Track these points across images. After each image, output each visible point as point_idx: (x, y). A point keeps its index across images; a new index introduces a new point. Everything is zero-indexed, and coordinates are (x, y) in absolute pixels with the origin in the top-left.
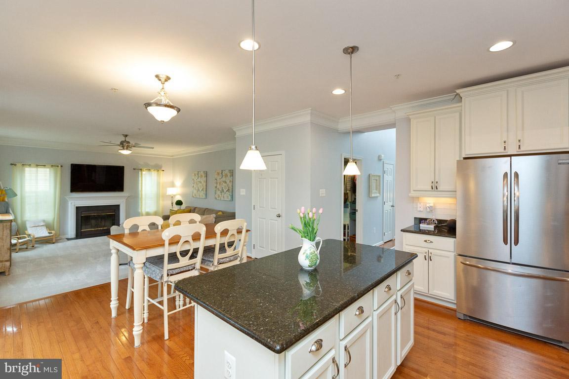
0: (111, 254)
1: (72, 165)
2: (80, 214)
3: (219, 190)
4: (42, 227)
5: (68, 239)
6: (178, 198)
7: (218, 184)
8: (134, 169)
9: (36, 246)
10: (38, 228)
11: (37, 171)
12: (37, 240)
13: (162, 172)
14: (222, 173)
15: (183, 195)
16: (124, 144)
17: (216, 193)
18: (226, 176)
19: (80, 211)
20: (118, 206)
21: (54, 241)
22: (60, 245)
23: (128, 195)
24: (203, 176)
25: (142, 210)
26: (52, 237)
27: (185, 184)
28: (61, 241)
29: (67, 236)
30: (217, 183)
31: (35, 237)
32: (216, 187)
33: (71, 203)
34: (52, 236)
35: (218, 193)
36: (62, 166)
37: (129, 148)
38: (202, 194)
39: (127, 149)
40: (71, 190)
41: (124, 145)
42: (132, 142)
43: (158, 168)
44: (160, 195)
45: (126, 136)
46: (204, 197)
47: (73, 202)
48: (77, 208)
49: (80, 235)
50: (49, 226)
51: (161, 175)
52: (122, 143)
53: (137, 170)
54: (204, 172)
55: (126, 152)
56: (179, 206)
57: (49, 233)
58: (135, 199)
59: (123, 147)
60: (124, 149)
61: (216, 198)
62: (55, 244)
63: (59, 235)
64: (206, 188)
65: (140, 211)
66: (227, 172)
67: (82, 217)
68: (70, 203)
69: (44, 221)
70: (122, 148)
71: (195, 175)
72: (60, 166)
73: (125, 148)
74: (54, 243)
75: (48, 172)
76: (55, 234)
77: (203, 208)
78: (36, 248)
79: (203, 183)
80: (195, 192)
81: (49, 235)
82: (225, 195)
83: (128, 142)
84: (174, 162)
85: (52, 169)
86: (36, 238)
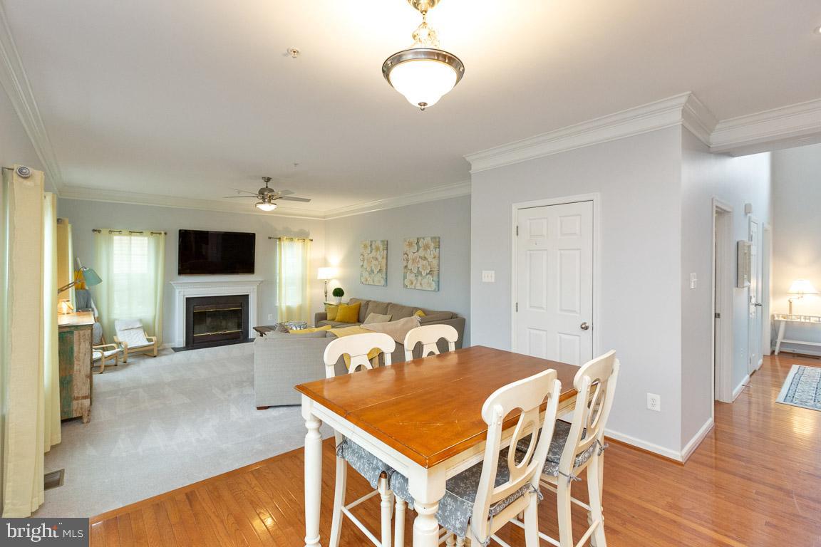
0: (306, 431)
1: (180, 231)
2: (192, 309)
3: (411, 272)
4: (138, 330)
5: (176, 350)
6: (335, 285)
7: (410, 262)
8: (270, 238)
9: (129, 360)
10: (131, 331)
11: (131, 240)
12: (129, 351)
13: (310, 243)
14: (418, 242)
15: (341, 280)
16: (266, 193)
17: (405, 278)
18: (426, 247)
19: (192, 305)
20: (245, 298)
21: (155, 353)
22: (164, 360)
23: (260, 279)
24: (381, 249)
25: (280, 303)
26: (151, 348)
27: (347, 262)
28: (165, 352)
29: (173, 344)
30: (408, 261)
31: (129, 347)
32: (406, 267)
33: (179, 292)
34: (153, 345)
35: (411, 277)
36: (165, 234)
37: (272, 201)
38: (379, 279)
39: (269, 202)
40: (179, 270)
41: (266, 195)
42: (278, 191)
43: (303, 236)
44: (306, 281)
45: (268, 180)
46: (383, 282)
47: (182, 290)
48: (188, 300)
49: (192, 343)
50: (147, 329)
51: (309, 247)
52: (261, 192)
53: (274, 239)
54: (382, 241)
55: (266, 207)
56: (338, 298)
57: (149, 340)
58: (269, 285)
59: (263, 198)
60: (265, 202)
61: (406, 286)
62: (157, 359)
63: (162, 343)
64: (387, 269)
65: (277, 304)
66: (428, 240)
67: (194, 313)
68: (177, 291)
69: (141, 321)
70: (261, 201)
71: (365, 247)
72: (163, 233)
73: (267, 200)
74: (155, 357)
75: (147, 242)
76: (157, 341)
77: (383, 303)
78: (128, 365)
79: (380, 259)
80: (366, 274)
81: (147, 343)
82: (425, 280)
83: (272, 191)
84: (329, 226)
85: (152, 239)
86: (128, 349)
